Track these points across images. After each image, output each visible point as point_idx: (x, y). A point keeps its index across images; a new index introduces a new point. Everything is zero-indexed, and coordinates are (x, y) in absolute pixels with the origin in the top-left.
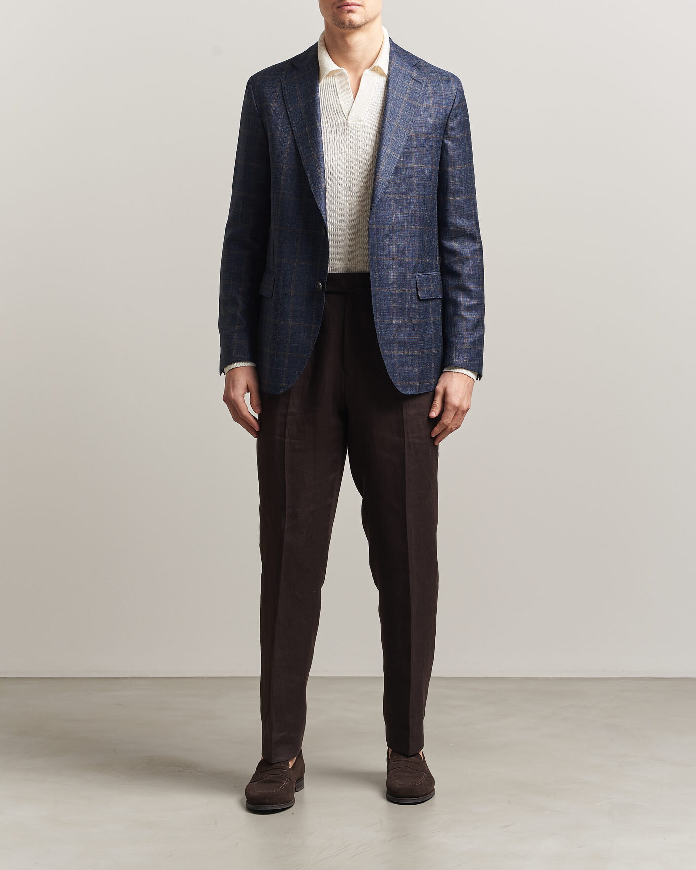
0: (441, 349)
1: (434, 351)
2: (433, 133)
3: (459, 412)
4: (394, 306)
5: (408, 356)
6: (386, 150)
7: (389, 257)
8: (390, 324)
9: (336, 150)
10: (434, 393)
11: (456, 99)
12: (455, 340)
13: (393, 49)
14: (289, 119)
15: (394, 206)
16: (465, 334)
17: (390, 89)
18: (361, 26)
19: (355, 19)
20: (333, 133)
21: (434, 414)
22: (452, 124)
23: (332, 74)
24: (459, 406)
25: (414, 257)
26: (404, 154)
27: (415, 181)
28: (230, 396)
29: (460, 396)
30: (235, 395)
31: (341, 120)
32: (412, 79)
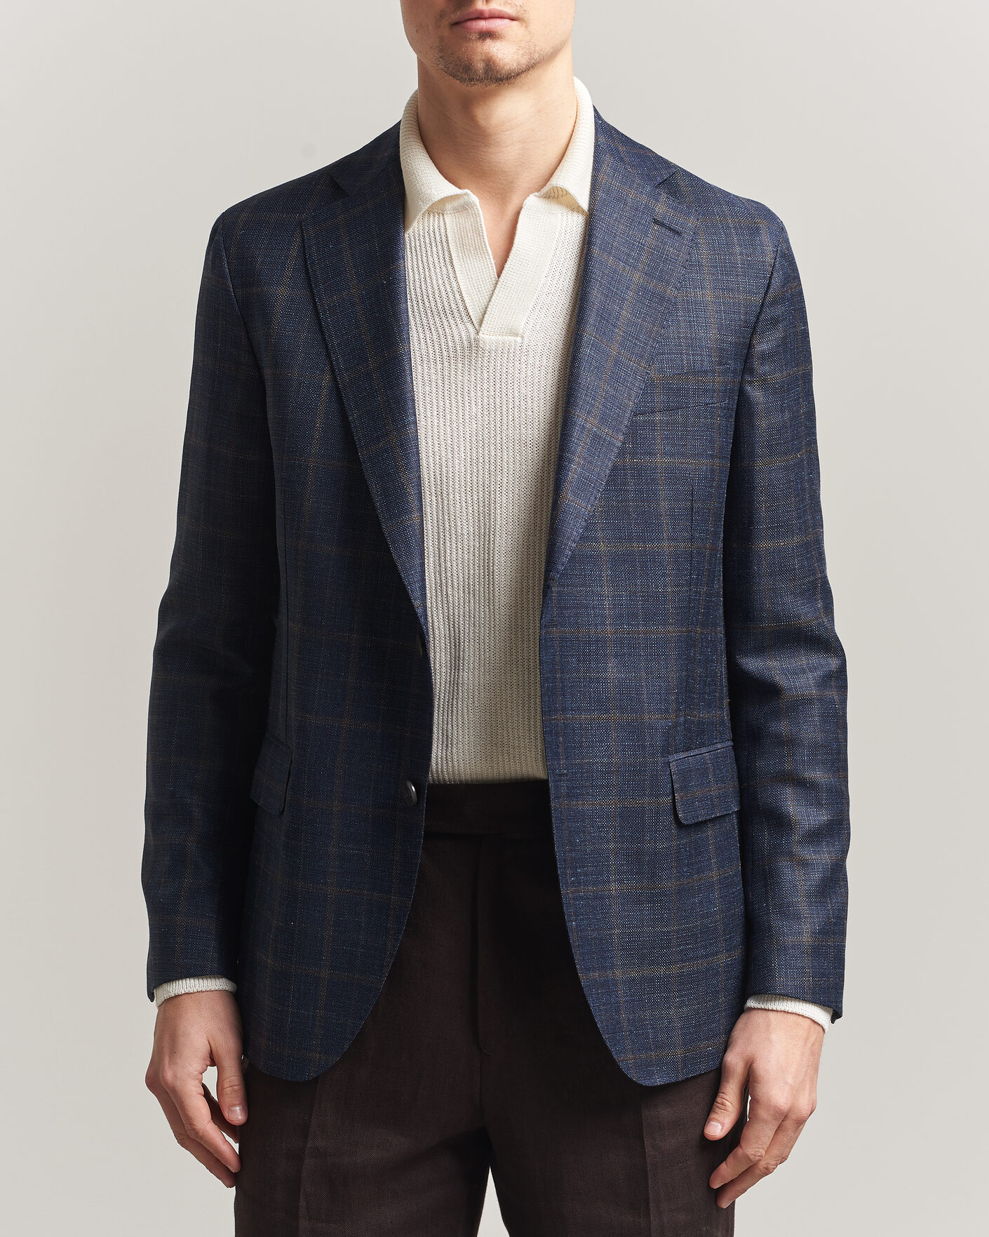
0: (737, 954)
1: (723, 959)
2: (714, 371)
3: (789, 1124)
4: (612, 846)
5: (652, 980)
6: (586, 420)
7: (595, 715)
8: (602, 898)
9: (448, 411)
10: (718, 1076)
11: (775, 275)
12: (776, 922)
13: (602, 139)
14: (322, 333)
15: (607, 573)
16: (803, 906)
17: (596, 251)
18: (518, 74)
19: (500, 56)
20: (439, 366)
21: (718, 1128)
22: (763, 346)
23: (438, 208)
24: (790, 1110)
25: (667, 711)
26: (633, 431)
27: (664, 505)
28: (163, 1077)
29: (790, 1081)
30: (175, 1076)
31: (462, 331)
32: (656, 222)
